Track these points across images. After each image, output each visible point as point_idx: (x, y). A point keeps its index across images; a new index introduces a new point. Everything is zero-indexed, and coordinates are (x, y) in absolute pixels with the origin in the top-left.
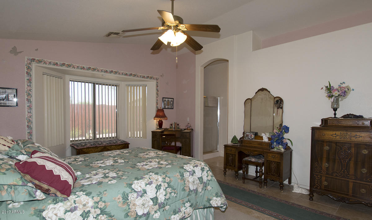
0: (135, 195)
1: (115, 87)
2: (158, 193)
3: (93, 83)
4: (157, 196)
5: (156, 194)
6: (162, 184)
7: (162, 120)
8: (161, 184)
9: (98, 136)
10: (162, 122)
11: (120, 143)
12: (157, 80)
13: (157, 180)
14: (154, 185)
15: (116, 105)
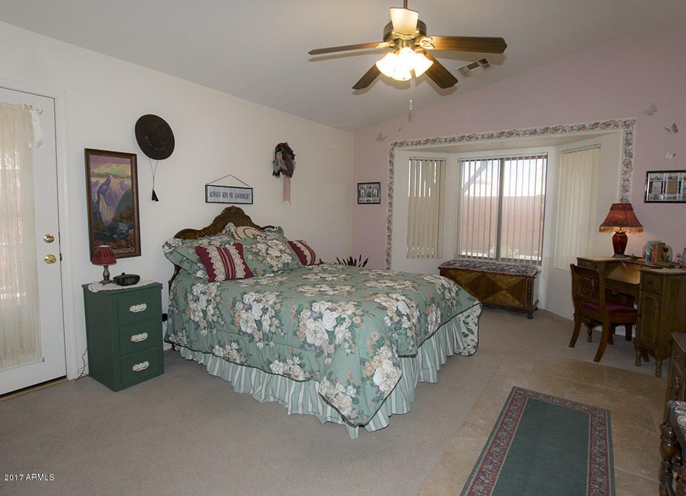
0: (309, 313)
1: (545, 160)
2: (337, 329)
3: (500, 159)
4: (336, 332)
5: (335, 327)
6: (347, 320)
7: (627, 234)
8: (345, 318)
9: (503, 255)
10: (625, 238)
11: (513, 272)
12: (628, 126)
13: (343, 311)
14: (336, 315)
15: (544, 193)
